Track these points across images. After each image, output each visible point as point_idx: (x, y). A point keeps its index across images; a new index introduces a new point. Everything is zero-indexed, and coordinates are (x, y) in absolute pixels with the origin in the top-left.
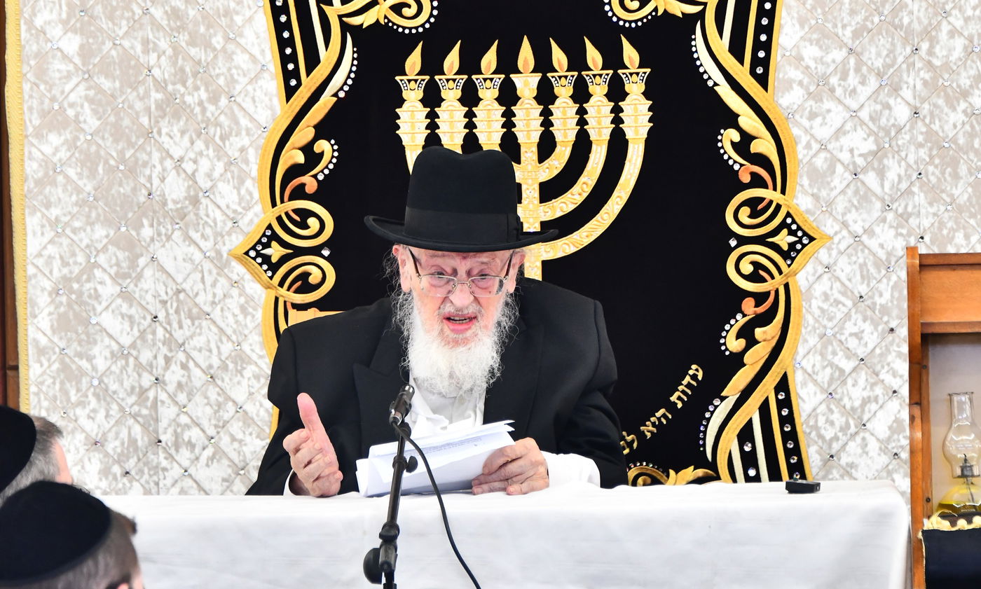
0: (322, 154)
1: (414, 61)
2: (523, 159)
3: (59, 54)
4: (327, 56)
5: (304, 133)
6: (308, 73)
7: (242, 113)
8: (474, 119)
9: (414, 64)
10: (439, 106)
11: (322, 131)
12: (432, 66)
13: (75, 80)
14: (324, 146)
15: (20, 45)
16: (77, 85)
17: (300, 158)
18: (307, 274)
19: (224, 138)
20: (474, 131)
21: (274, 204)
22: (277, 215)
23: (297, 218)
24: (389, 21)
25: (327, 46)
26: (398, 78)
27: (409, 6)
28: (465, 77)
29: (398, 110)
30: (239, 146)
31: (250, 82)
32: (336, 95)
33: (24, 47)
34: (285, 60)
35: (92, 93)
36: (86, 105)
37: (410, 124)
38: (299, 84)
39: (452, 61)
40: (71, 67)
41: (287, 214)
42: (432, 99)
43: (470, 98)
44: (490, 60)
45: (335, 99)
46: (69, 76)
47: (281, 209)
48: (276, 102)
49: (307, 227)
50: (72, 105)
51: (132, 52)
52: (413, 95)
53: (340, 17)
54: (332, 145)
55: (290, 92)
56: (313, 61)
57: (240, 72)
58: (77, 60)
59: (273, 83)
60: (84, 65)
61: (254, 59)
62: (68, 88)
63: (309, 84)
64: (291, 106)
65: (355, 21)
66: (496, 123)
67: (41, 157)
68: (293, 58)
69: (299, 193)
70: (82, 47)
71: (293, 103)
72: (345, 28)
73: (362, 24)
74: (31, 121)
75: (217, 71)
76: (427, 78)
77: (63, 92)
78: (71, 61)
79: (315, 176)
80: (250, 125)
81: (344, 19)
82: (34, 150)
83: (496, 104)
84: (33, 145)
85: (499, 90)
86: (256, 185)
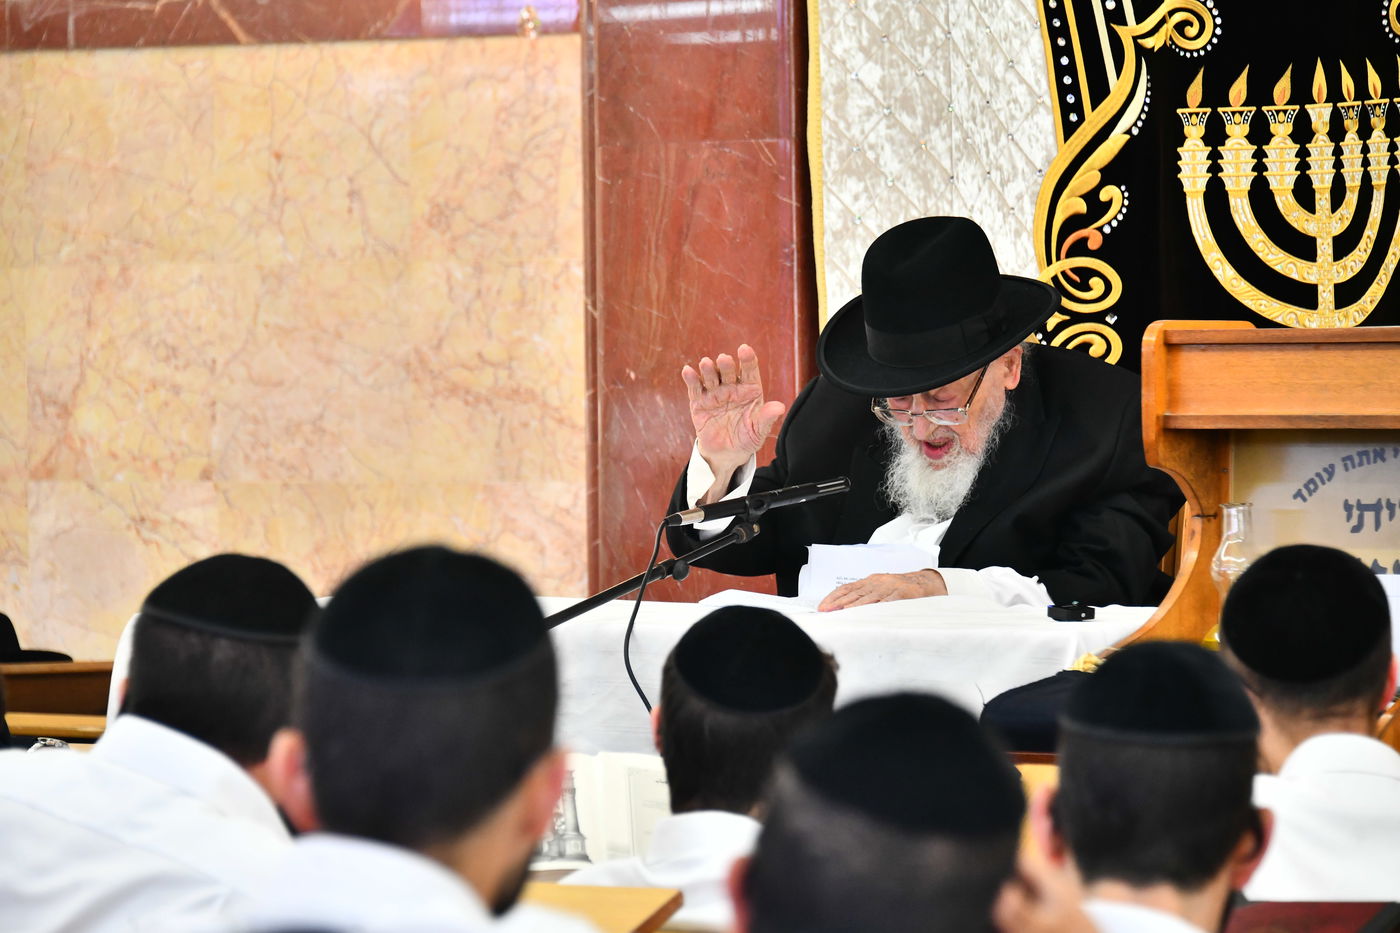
0: (1109, 203)
1: (1195, 91)
2: (1317, 207)
3: (859, 87)
4: (1118, 86)
5: (1088, 176)
6: (1094, 106)
7: (1020, 154)
8: (1264, 160)
9: (1196, 92)
10: (1223, 144)
11: (1109, 175)
12: (1215, 96)
13: (875, 118)
14: (1112, 193)
15: (819, 78)
16: (878, 123)
17: (1082, 207)
18: (1087, 346)
19: (1004, 183)
20: (1265, 174)
21: (1049, 262)
22: (1053, 275)
23: (1077, 278)
24: (1174, 43)
25: (1118, 74)
26: (1179, 111)
27: (1191, 25)
28: (1254, 109)
29: (1179, 150)
30: (1016, 193)
31: (1026, 118)
32: (1129, 132)
33: (823, 79)
34: (1063, 90)
35: (894, 132)
36: (887, 147)
37: (1191, 166)
38: (1081, 119)
39: (1239, 90)
40: (870, 102)
41: (1064, 273)
42: (1215, 136)
43: (1260, 134)
44: (1283, 88)
45: (1128, 137)
46: (869, 113)
47: (1057, 267)
48: (1051, 140)
49: (1088, 289)
50: (871, 147)
51: (935, 83)
52: (1194, 132)
53: (1135, 39)
54: (1123, 192)
55: (1069, 129)
56: (1100, 92)
57: (1018, 106)
58: (878, 93)
59: (1048, 119)
60: (885, 99)
61: (1031, 92)
62: (868, 126)
63: (1094, 120)
64: (1069, 146)
65: (1148, 43)
66: (1288, 165)
67: (840, 206)
68: (1075, 88)
69: (1080, 249)
70: (883, 79)
71: (1072, 143)
72: (1140, 51)
73: (1153, 48)
74: (829, 164)
75: (999, 106)
76: (1209, 110)
77: (863, 132)
78: (871, 93)
79: (1100, 229)
80: (1027, 170)
81: (1139, 41)
82: (833, 198)
83: (1289, 141)
84: (830, 191)
85: (1293, 124)
86: (1032, 239)
